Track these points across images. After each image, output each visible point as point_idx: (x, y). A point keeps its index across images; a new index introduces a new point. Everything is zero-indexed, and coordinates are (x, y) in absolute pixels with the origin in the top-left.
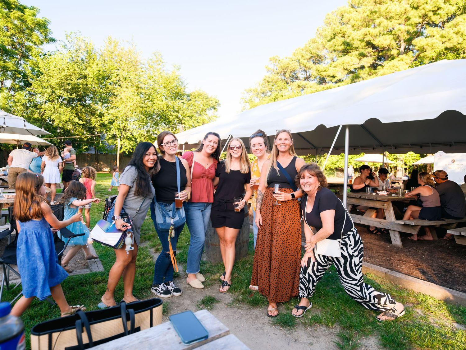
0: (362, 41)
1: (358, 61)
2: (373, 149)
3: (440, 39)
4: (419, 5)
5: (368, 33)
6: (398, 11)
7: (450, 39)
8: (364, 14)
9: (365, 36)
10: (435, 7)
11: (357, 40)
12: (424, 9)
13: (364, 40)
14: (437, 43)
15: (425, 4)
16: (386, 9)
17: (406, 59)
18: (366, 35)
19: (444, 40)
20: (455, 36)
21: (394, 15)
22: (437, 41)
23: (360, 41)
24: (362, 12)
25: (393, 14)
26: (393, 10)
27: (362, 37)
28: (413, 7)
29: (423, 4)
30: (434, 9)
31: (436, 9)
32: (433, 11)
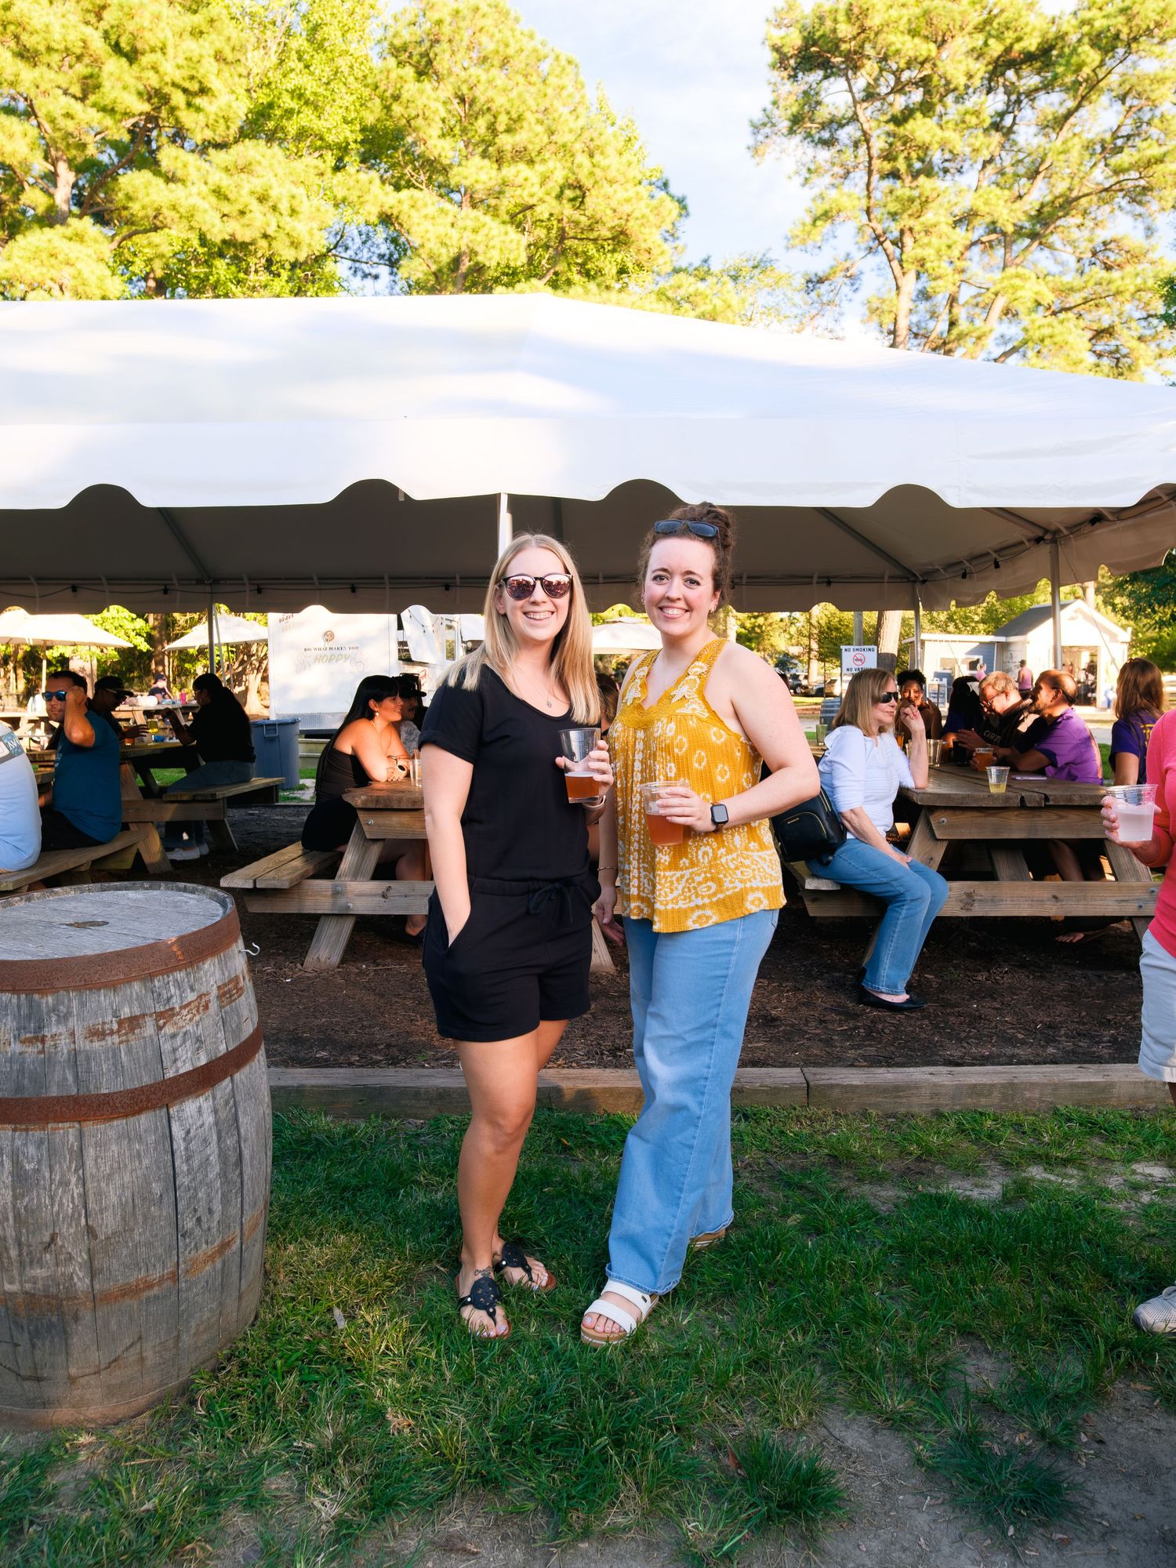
2: (166, 591)
3: (213, 199)
4: (139, 45)
6: (57, 38)
7: (242, 213)
10: (192, 78)
12: (155, 69)
14: (205, 211)
15: (159, 53)
17: (96, 241)
19: (226, 208)
20: (254, 205)
21: (42, 48)
22: (207, 206)
28: (117, 48)
29: (153, 50)
30: (187, 85)
31: (194, 86)
32: (185, 91)
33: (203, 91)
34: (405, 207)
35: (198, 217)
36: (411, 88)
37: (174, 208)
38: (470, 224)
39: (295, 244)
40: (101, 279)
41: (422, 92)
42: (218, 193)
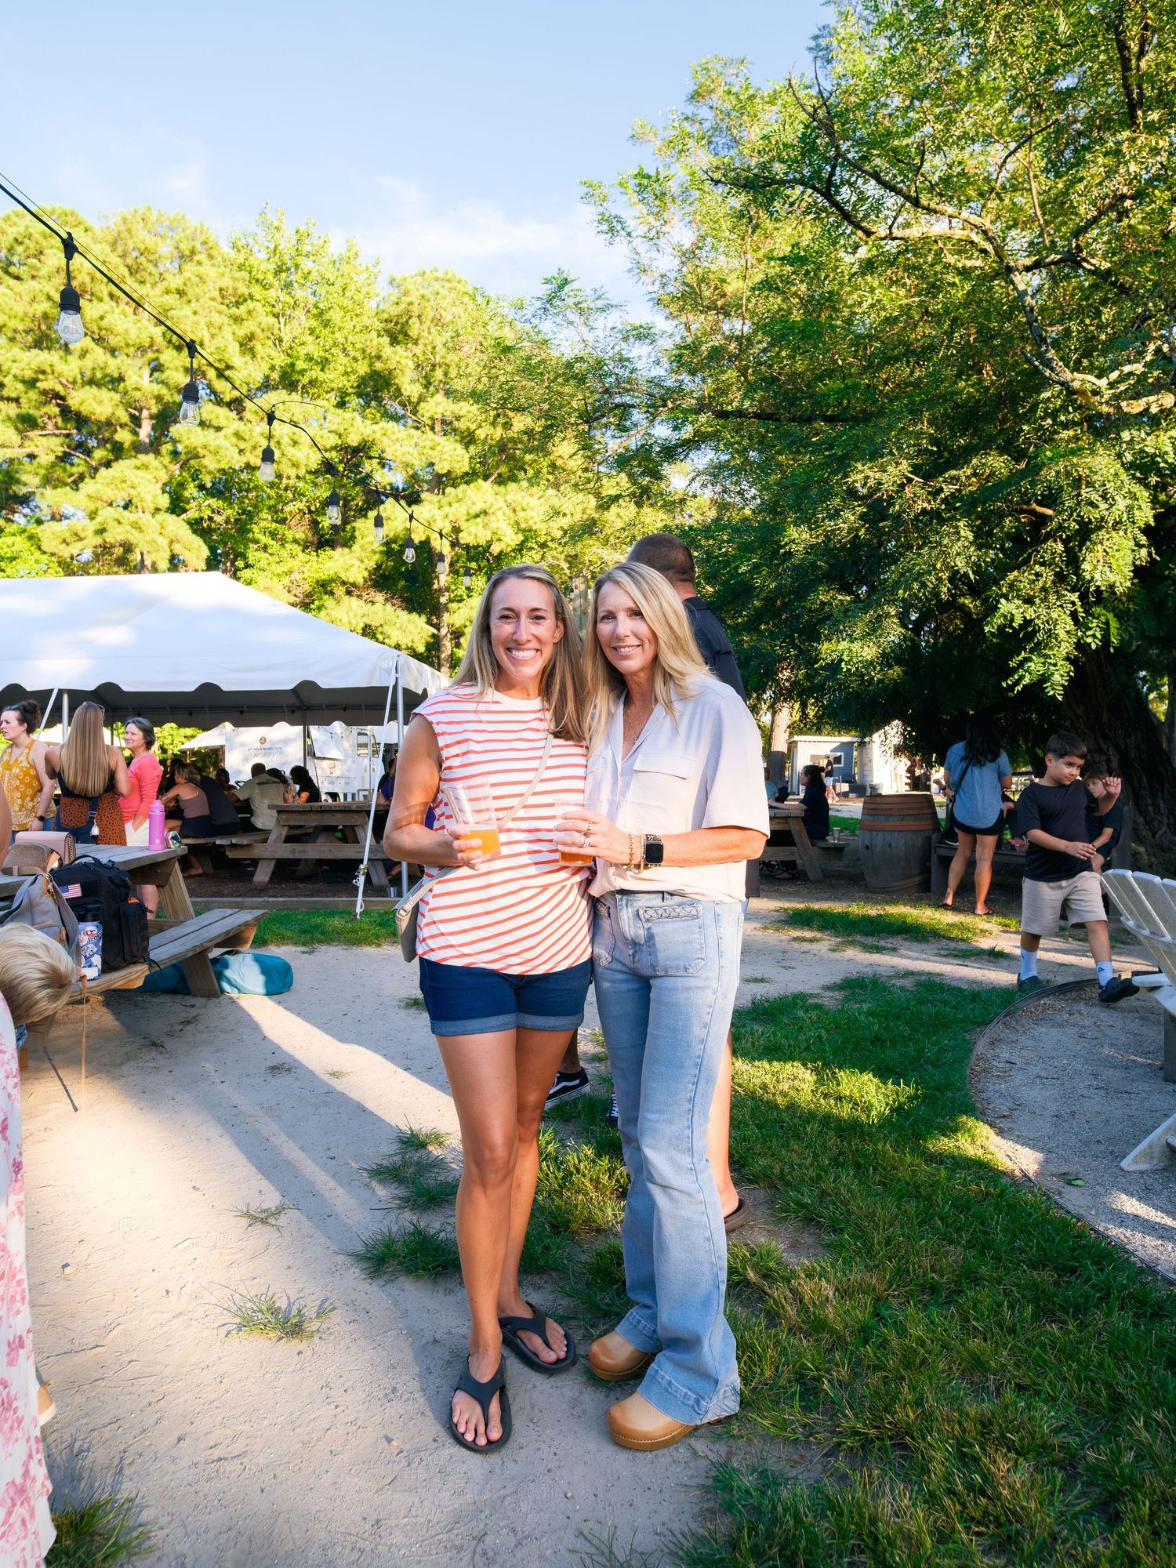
0: (31, 383)
1: (16, 439)
3: (234, 440)
5: (49, 370)
6: (133, 337)
8: (35, 305)
9: (41, 377)
10: (221, 359)
11: (15, 376)
13: (39, 384)
14: (226, 448)
16: (102, 318)
17: (156, 469)
18: (43, 372)
19: (241, 444)
21: (122, 345)
22: (228, 445)
23: (23, 382)
24: (27, 298)
25: (118, 338)
26: (119, 329)
27: (29, 374)
30: (217, 365)
31: (222, 366)
32: (216, 369)
33: (229, 367)
34: (378, 436)
35: (222, 452)
36: (387, 351)
37: (205, 447)
38: (428, 444)
39: (295, 465)
40: (154, 497)
41: (396, 353)
42: (237, 435)
